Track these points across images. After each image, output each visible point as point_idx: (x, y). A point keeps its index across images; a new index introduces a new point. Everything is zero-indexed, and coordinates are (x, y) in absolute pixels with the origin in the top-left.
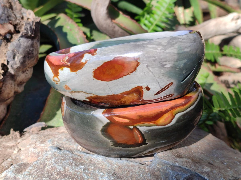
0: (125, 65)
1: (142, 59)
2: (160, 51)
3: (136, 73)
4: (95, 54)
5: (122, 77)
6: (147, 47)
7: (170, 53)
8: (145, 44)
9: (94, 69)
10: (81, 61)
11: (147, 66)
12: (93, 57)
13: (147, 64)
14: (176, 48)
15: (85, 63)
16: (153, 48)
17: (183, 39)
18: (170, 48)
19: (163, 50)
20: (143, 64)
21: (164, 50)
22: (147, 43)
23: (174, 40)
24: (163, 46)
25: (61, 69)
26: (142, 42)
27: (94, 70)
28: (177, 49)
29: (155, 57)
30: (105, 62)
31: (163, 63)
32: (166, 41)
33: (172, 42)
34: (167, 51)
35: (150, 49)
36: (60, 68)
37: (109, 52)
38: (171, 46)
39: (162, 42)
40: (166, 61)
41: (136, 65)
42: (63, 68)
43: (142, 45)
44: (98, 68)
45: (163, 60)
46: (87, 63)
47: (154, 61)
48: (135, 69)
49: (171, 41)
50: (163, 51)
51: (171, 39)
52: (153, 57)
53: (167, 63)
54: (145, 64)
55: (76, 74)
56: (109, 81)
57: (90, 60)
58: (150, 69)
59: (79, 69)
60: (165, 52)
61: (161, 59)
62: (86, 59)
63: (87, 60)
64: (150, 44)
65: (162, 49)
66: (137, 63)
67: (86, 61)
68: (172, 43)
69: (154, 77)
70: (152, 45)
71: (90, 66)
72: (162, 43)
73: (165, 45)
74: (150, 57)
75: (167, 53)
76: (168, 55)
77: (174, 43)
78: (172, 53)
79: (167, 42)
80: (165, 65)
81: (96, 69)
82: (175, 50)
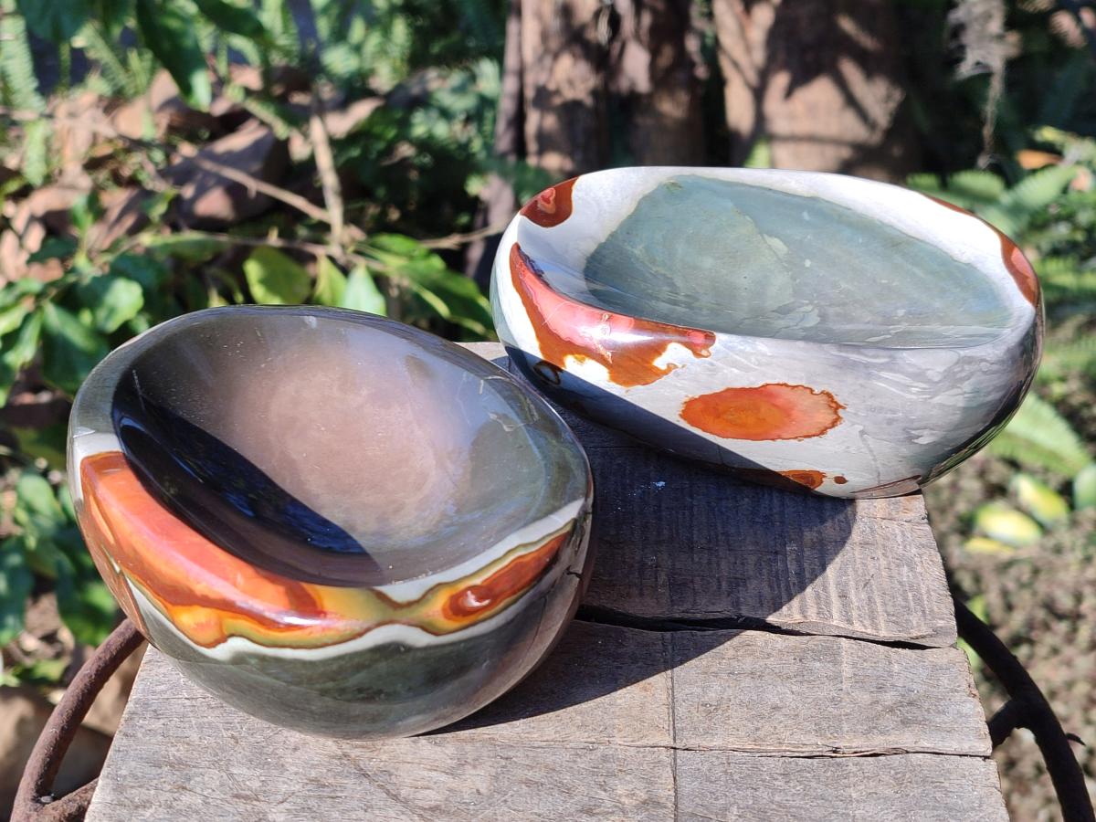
0: (795, 413)
1: (853, 411)
2: (914, 397)
3: (821, 442)
4: (704, 352)
5: (773, 440)
6: (880, 377)
7: (944, 405)
8: (874, 365)
9: (690, 396)
10: (653, 359)
11: (862, 433)
12: (697, 360)
13: (864, 426)
14: (965, 393)
15: (665, 373)
16: (897, 384)
17: (993, 364)
18: (947, 393)
19: (925, 396)
20: (853, 424)
21: (928, 396)
22: (882, 364)
23: (966, 367)
24: (929, 381)
25: (576, 358)
26: (866, 356)
27: (687, 399)
28: (966, 395)
29: (894, 412)
30: (730, 386)
31: (913, 432)
32: (941, 369)
33: (960, 372)
34: (937, 399)
35: (888, 387)
36: (572, 353)
37: (753, 360)
38: (953, 387)
39: (928, 369)
40: (925, 428)
41: (828, 423)
42: (584, 359)
43: (867, 366)
44: (702, 397)
45: (916, 425)
46: (671, 374)
47: (890, 422)
48: (823, 432)
49: (956, 370)
50: (926, 399)
51: (957, 363)
52: (890, 410)
53: (926, 432)
54: (856, 426)
55: (627, 391)
56: (727, 437)
57: (683, 367)
58: (871, 441)
59: (639, 384)
60: (929, 401)
61: (912, 421)
62: (671, 361)
63: (676, 367)
64: (891, 370)
65: (923, 392)
66: (835, 417)
67: (670, 367)
68: (958, 376)
69: (873, 462)
70: (895, 373)
71: (679, 385)
72: (929, 373)
73: (936, 379)
74: (881, 410)
75: (934, 407)
76: (935, 412)
77: (963, 374)
78: (950, 406)
79: (945, 371)
80: (918, 437)
81: (697, 397)
82: (961, 397)
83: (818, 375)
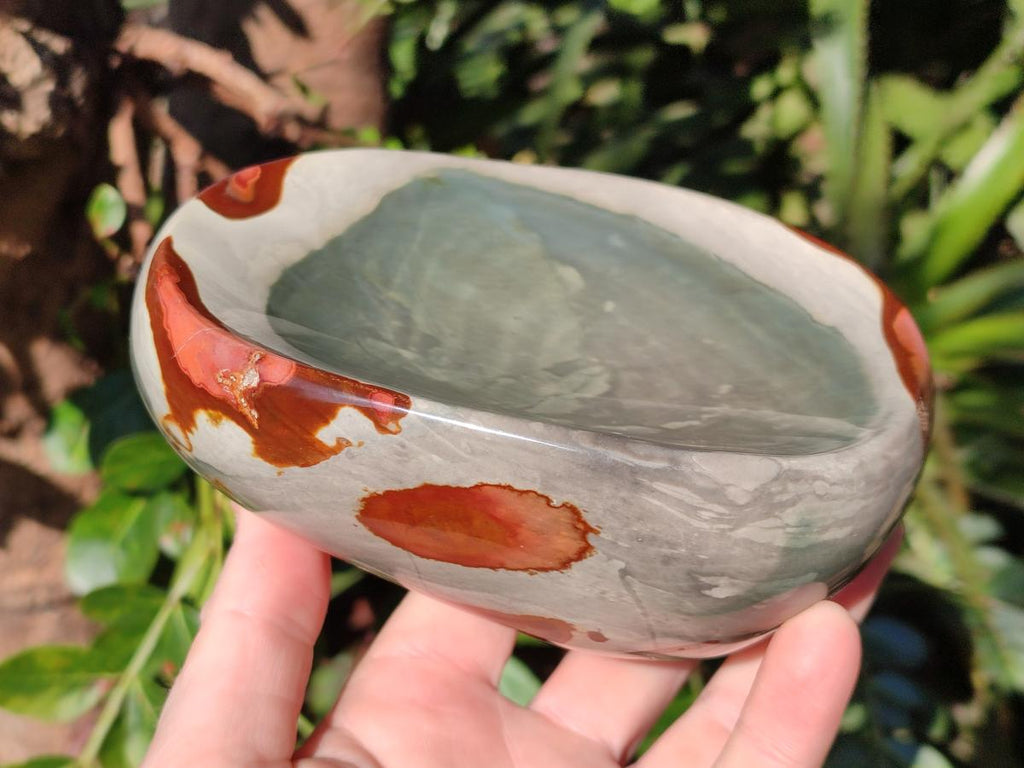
0: (524, 533)
1: (610, 538)
2: (706, 526)
3: (562, 580)
4: (391, 426)
5: (493, 568)
6: (653, 491)
7: (752, 542)
8: (646, 471)
9: (372, 490)
10: (316, 429)
11: (624, 573)
12: (380, 437)
13: (627, 563)
14: (788, 525)
15: (334, 451)
16: (680, 503)
17: (834, 484)
18: (758, 523)
19: (722, 526)
20: (610, 558)
21: (727, 526)
22: (657, 470)
23: (791, 486)
24: (731, 504)
25: (210, 415)
26: (635, 455)
27: (366, 495)
28: (789, 530)
29: (672, 545)
30: (428, 482)
31: (703, 579)
32: (750, 486)
33: (781, 493)
34: (742, 533)
35: (665, 506)
36: (205, 407)
37: (464, 445)
38: (768, 515)
39: (728, 485)
40: (722, 575)
41: (571, 553)
42: (220, 418)
43: (634, 471)
44: (389, 494)
45: (707, 568)
46: (342, 454)
47: (667, 560)
48: (565, 564)
49: (773, 489)
50: (723, 530)
51: (776, 479)
52: (668, 543)
53: (723, 581)
54: (615, 561)
55: (280, 474)
56: (428, 558)
57: (360, 444)
58: (637, 586)
59: (297, 464)
60: (729, 533)
61: (701, 562)
62: (343, 435)
63: (349, 443)
64: (671, 482)
65: (720, 519)
66: (583, 544)
67: (341, 444)
68: (778, 498)
69: (643, 618)
70: (677, 485)
71: (354, 472)
72: (732, 492)
73: (742, 501)
74: (652, 540)
75: (736, 543)
76: (737, 551)
77: (785, 497)
78: (763, 544)
79: (756, 490)
80: (710, 587)
81: (380, 492)
82: (781, 531)
83: (560, 477)
